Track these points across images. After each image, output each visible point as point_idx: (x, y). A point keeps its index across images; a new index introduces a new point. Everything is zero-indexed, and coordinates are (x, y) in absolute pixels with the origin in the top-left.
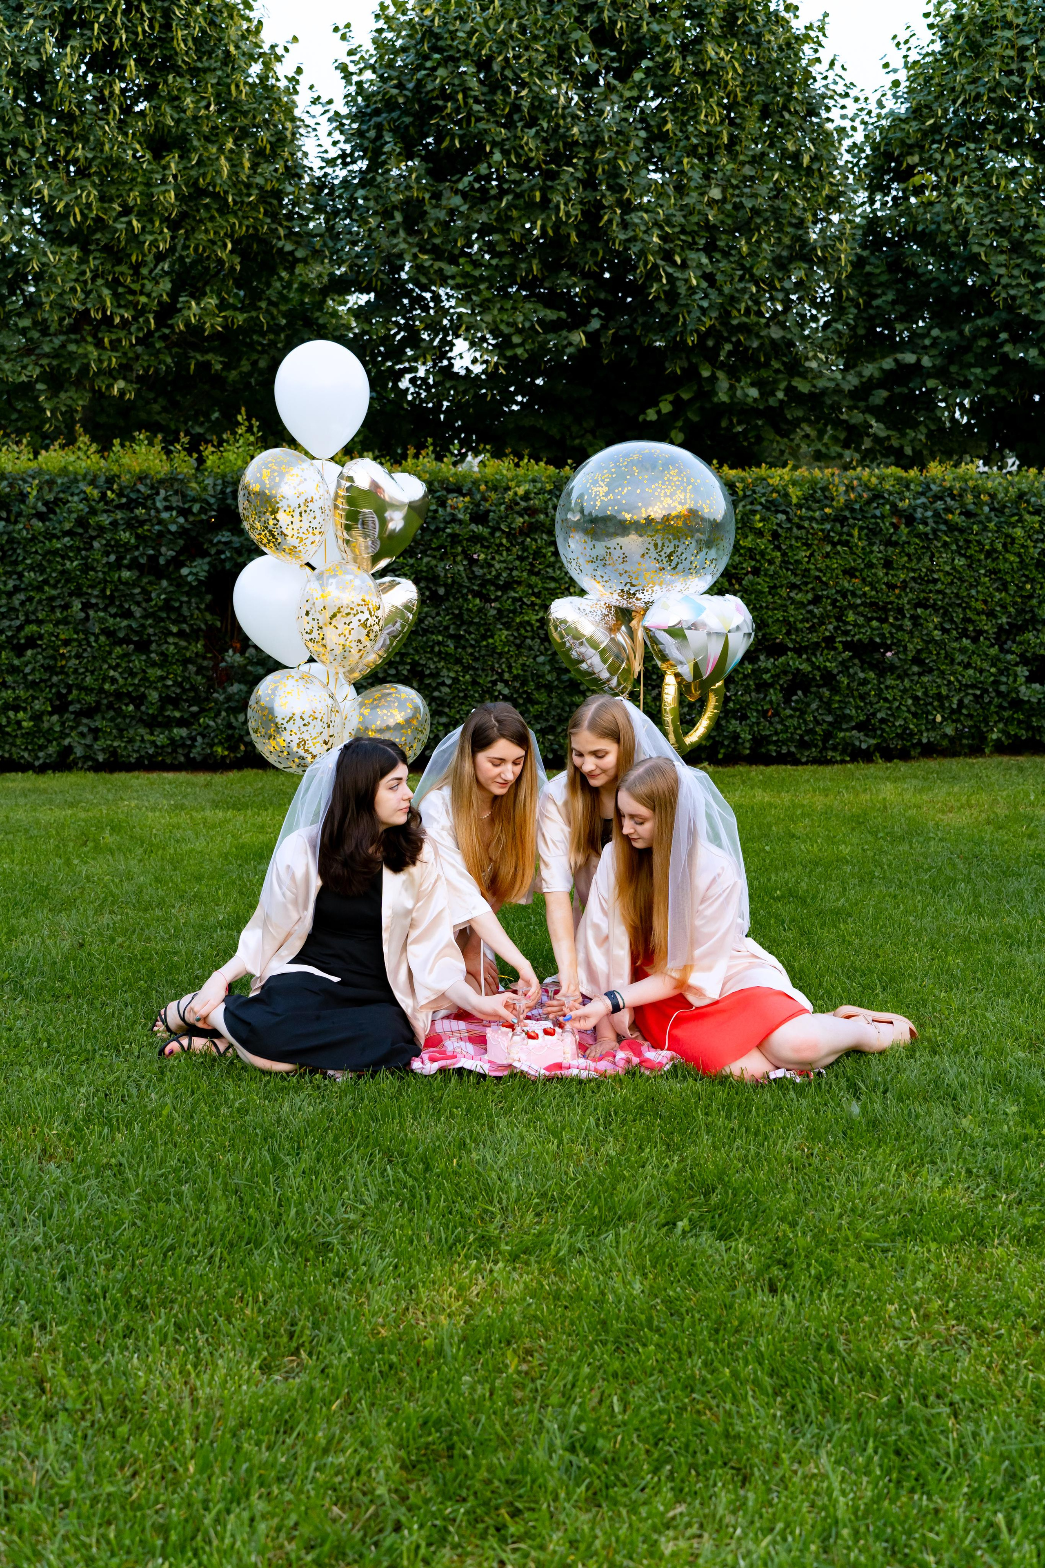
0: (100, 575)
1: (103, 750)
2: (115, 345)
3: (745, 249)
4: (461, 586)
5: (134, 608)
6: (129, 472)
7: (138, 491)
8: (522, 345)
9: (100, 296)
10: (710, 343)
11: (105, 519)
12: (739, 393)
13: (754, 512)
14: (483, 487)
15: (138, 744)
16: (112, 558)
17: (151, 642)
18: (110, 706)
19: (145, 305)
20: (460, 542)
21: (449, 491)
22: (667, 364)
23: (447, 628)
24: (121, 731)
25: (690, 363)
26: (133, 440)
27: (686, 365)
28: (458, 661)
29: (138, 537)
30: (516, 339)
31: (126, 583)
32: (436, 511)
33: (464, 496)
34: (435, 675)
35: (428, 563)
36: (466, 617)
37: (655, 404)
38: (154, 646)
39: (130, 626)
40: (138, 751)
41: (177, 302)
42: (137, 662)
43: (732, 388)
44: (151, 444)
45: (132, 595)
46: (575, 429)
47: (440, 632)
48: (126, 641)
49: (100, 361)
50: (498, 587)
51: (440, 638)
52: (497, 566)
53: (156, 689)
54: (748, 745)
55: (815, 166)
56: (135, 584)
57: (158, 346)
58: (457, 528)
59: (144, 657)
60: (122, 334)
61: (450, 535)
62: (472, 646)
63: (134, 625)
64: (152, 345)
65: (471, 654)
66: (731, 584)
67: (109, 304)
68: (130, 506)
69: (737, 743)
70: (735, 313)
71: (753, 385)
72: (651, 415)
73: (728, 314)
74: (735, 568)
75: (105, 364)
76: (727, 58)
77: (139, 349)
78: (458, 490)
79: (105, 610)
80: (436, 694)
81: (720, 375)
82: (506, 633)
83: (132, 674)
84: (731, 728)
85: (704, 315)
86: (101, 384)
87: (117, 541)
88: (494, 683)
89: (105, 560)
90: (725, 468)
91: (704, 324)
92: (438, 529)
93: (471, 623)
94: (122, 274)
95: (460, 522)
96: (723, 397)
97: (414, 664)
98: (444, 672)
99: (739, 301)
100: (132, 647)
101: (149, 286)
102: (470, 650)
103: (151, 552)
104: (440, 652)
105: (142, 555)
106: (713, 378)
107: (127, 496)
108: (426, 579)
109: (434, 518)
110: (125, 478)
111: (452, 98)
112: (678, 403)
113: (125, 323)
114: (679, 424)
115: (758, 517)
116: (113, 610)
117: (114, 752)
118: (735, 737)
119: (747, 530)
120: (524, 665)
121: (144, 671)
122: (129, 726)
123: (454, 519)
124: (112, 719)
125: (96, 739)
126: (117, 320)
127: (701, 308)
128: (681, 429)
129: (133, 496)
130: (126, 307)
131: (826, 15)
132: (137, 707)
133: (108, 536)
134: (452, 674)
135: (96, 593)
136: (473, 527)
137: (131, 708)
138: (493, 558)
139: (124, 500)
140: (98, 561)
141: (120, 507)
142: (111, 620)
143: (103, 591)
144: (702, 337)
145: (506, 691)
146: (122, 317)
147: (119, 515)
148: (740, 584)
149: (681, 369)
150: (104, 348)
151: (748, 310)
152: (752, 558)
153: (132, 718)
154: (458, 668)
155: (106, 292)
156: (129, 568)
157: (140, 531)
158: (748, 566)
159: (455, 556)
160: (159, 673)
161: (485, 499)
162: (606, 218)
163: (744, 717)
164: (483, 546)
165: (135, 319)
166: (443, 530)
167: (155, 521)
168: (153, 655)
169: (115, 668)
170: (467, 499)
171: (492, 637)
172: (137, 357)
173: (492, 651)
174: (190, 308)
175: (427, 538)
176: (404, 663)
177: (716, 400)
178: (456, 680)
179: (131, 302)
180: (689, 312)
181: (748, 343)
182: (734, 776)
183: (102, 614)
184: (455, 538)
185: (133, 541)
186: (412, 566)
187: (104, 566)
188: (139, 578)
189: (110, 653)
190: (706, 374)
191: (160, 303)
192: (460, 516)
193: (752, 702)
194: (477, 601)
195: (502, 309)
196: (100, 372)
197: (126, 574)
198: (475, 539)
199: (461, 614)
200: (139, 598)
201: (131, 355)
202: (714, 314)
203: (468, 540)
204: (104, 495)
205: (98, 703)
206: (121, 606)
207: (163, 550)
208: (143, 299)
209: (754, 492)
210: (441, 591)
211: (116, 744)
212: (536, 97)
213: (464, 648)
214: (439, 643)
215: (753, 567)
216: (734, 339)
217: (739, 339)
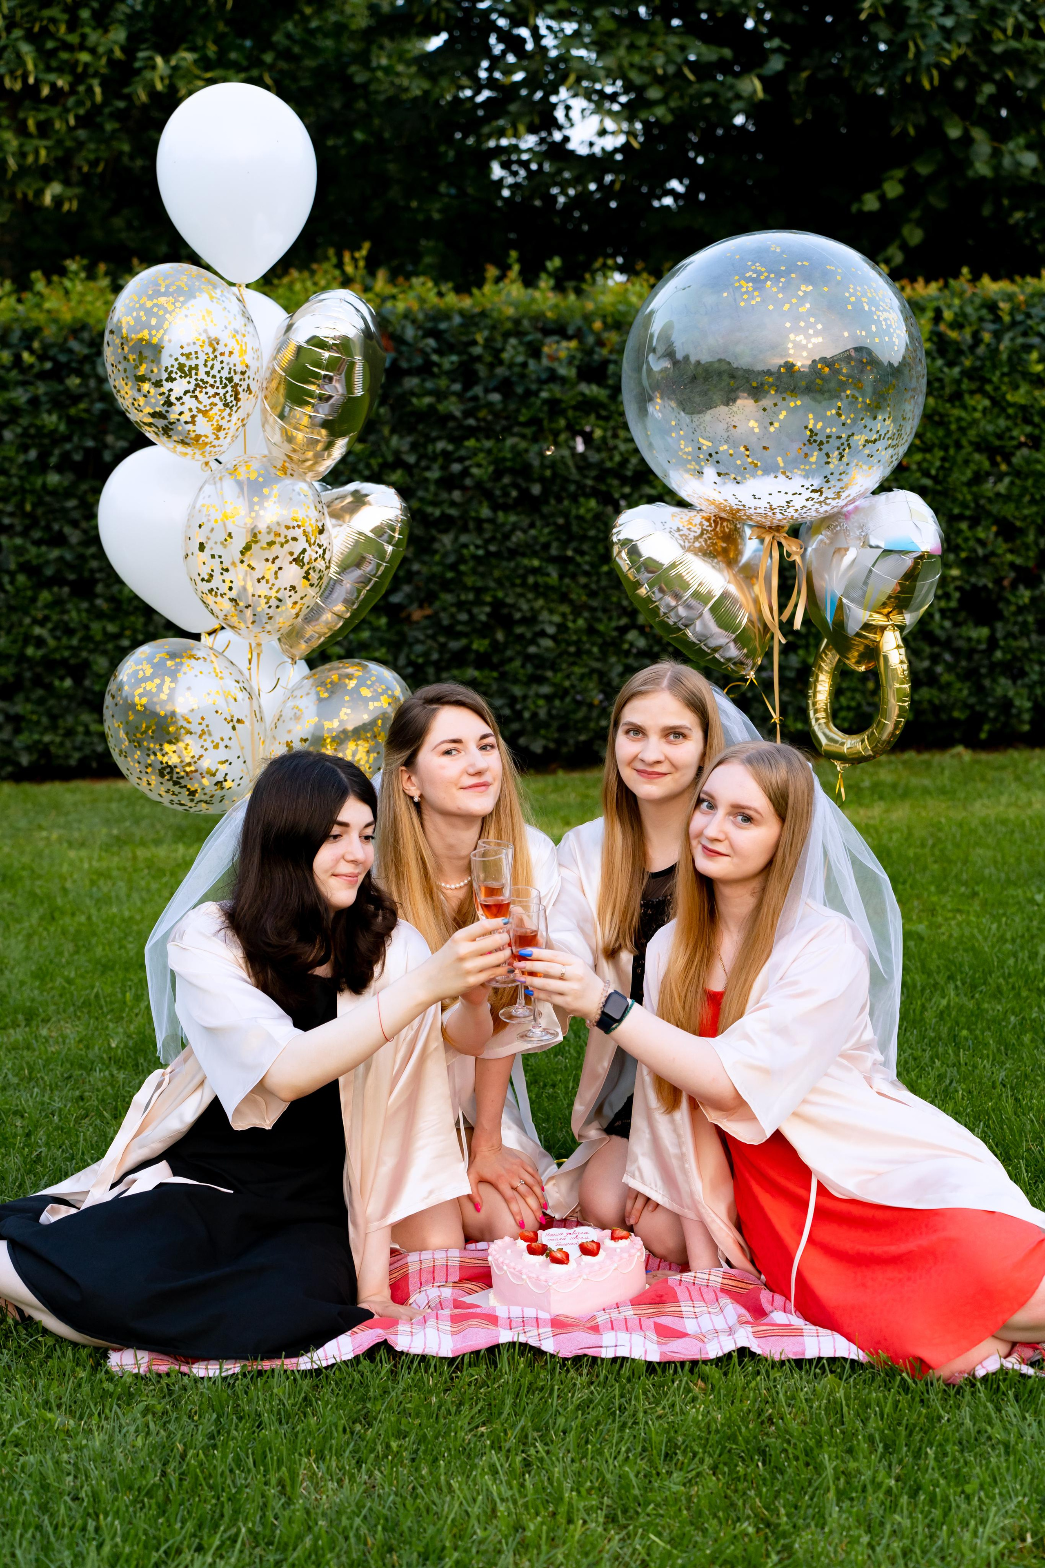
0: (16, 481)
1: (29, 749)
2: (44, 129)
4: (566, 480)
5: (67, 530)
6: (55, 321)
7: (70, 351)
8: (664, 101)
9: (19, 56)
10: (960, 84)
11: (20, 396)
12: (1007, 161)
13: (1028, 348)
14: (598, 325)
15: (79, 738)
16: (33, 454)
17: (95, 582)
18: (38, 681)
19: (86, 65)
20: (563, 413)
21: (547, 332)
22: (893, 121)
23: (546, 546)
24: (54, 718)
25: (930, 119)
26: (63, 272)
27: (923, 121)
28: (564, 598)
29: (71, 421)
30: (654, 93)
31: (53, 493)
32: (524, 365)
33: (569, 338)
34: (531, 620)
35: (513, 448)
36: (575, 528)
37: (875, 185)
38: (100, 588)
39: (61, 559)
40: (79, 749)
41: (135, 59)
42: (74, 615)
43: (996, 154)
44: (91, 276)
45: (64, 511)
47: (535, 554)
48: (57, 580)
49: (23, 155)
50: (624, 481)
51: (536, 563)
53: (104, 653)
54: (1026, 717)
56: (68, 493)
57: (109, 127)
58: (557, 391)
59: (85, 605)
60: (54, 112)
61: (546, 401)
62: (586, 574)
63: (69, 556)
64: (100, 127)
65: (585, 586)
66: (994, 464)
67: (30, 66)
68: (58, 373)
69: (1008, 714)
70: (998, 35)
71: (1029, 147)
72: (871, 203)
73: (988, 38)
74: (1000, 437)
75: (30, 159)
77: (82, 134)
78: (560, 330)
79: (25, 534)
80: (532, 649)
81: (978, 134)
83: (70, 632)
84: (999, 692)
85: (948, 40)
86: (25, 189)
87: (40, 429)
89: (21, 458)
90: (986, 280)
91: (948, 54)
92: (528, 393)
93: (584, 538)
94: (53, 20)
95: (563, 380)
96: (982, 168)
97: (497, 605)
98: (544, 616)
99: (1003, 15)
100: (66, 590)
101: (93, 37)
102: (583, 580)
103: (90, 443)
104: (536, 585)
105: (77, 448)
106: (967, 141)
107: (53, 359)
108: (512, 471)
109: (523, 376)
110: (50, 332)
112: (910, 182)
113: (57, 94)
114: (916, 214)
115: (1035, 355)
116: (37, 534)
117: (44, 751)
118: (1006, 705)
119: (1018, 377)
121: (87, 628)
122: (67, 710)
123: (553, 377)
124: (41, 702)
125: (17, 731)
126: (46, 91)
127: (942, 28)
128: (919, 223)
129: (63, 358)
130: (60, 70)
132: (78, 682)
133: (24, 421)
134: (557, 619)
135: (9, 508)
136: (584, 388)
137: (68, 683)
138: (615, 436)
139: (48, 365)
140: (11, 460)
141: (43, 376)
142: (33, 550)
143: (20, 506)
144: (948, 75)
146: (53, 86)
147: (41, 389)
148: (1009, 463)
149: (916, 127)
150: (29, 135)
151: (1019, 30)
152: (1027, 421)
153: (70, 697)
154: (565, 608)
155: (26, 49)
156: (59, 469)
157: (72, 411)
158: (1020, 434)
160: (111, 628)
161: (600, 343)
163: (1023, 674)
164: (599, 417)
165: (73, 86)
166: (536, 394)
167: (95, 395)
168: (99, 602)
169: (42, 623)
170: (573, 344)
172: (81, 145)
174: (154, 67)
175: (512, 407)
176: (481, 603)
177: (970, 173)
178: (562, 627)
179: (66, 62)
180: (924, 37)
181: (1019, 82)
182: (1002, 768)
183: (18, 541)
184: (554, 405)
185: (62, 427)
186: (489, 452)
187: (21, 467)
188: (74, 485)
189: (34, 600)
190: (954, 133)
191: (112, 62)
192: (562, 371)
193: (1032, 649)
194: (593, 503)
195: (632, 47)
196: (23, 171)
197: (53, 479)
198: (587, 406)
199: (568, 524)
200: (76, 515)
201: (69, 143)
202: (965, 38)
203: (575, 408)
204: (18, 358)
205: (18, 677)
206: (48, 528)
207: (110, 439)
208: (84, 57)
209: (1029, 316)
210: (536, 489)
211: (47, 738)
213: (573, 577)
214: (535, 571)
215: (1029, 436)
216: (997, 77)
217: (1006, 77)
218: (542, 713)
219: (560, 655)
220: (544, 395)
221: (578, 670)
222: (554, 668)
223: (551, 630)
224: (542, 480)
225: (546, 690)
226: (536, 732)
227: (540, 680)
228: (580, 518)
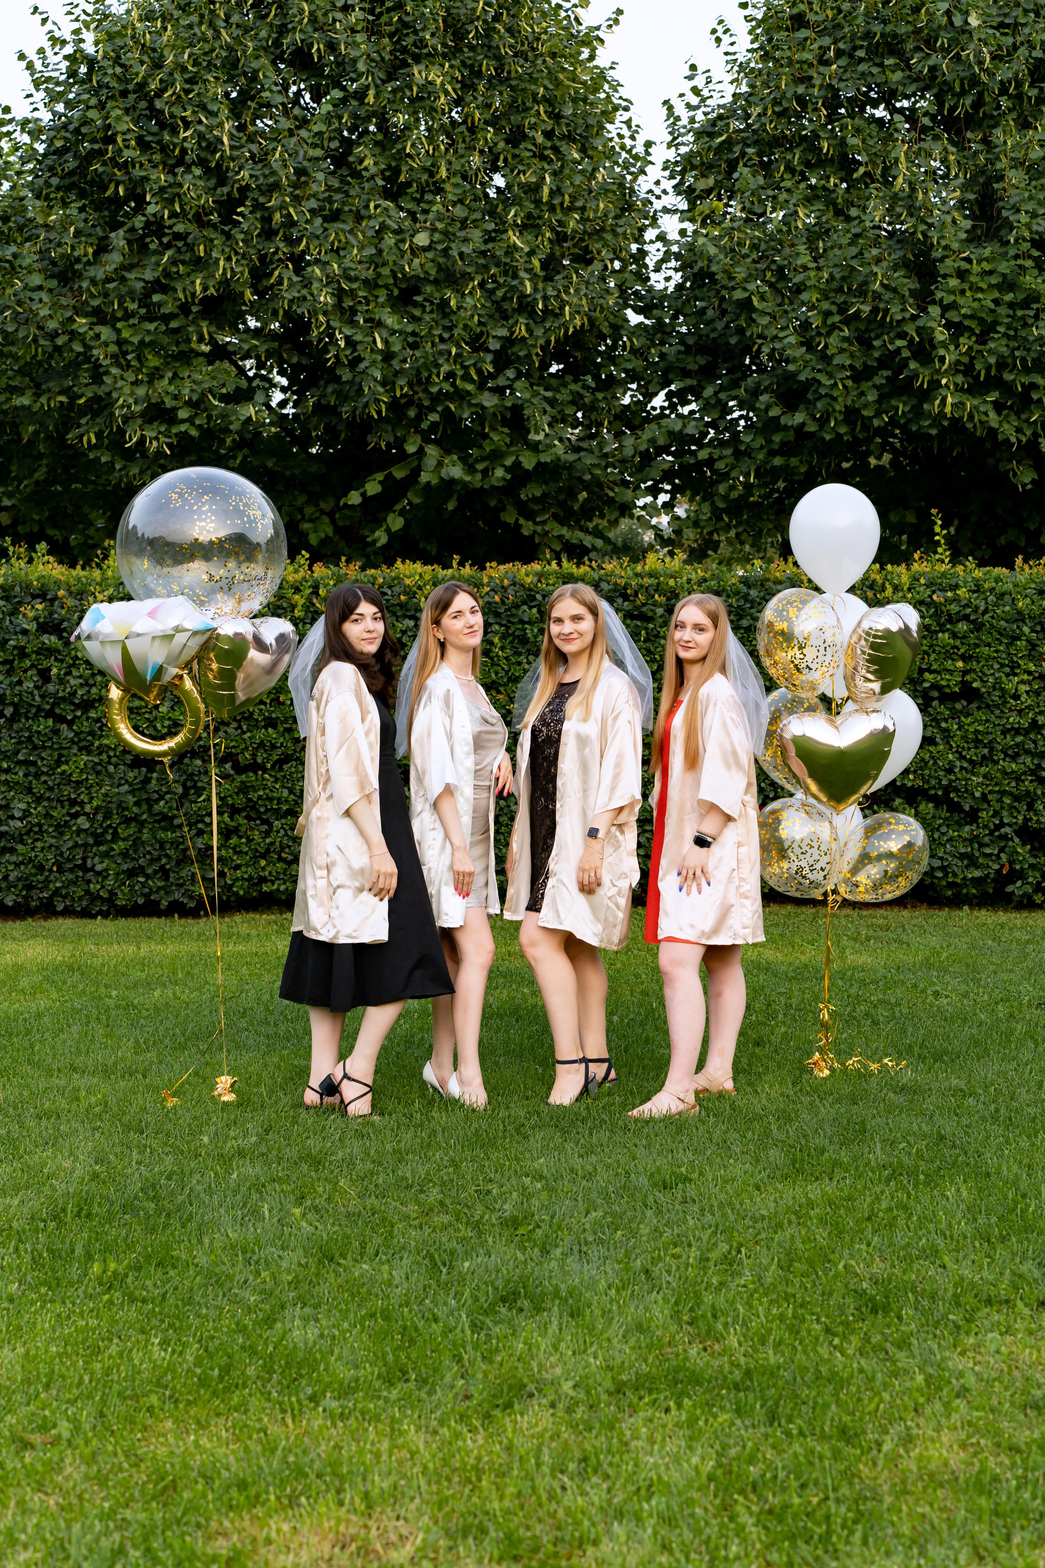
3: (453, 303)
10: (412, 413)
20: (27, 656)
22: (369, 438)
23: (17, 753)
25: (396, 437)
27: (391, 439)
28: (29, 790)
37: (360, 485)
43: (439, 465)
46: (309, 510)
52: (73, 682)
55: (556, 201)
58: (23, 640)
61: (15, 647)
62: (47, 774)
65: (45, 782)
70: (435, 379)
72: (354, 498)
76: (439, 81)
81: (432, 451)
82: (85, 758)
88: (75, 816)
93: (44, 748)
96: (428, 476)
106: (420, 454)
111: (112, 140)
112: (388, 483)
114: (396, 506)
120: (106, 795)
131: (619, 12)
134: (23, 806)
136: (45, 638)
138: (69, 673)
145: (87, 825)
149: (385, 443)
151: (451, 376)
154: (29, 799)
159: (25, 671)
162: (276, 273)
164: (56, 660)
171: (67, 763)
173: (67, 778)
178: (26, 813)
181: (458, 413)
190: (411, 449)
194: (50, 722)
198: (49, 652)
202: (404, 382)
212: (201, 136)
213: (37, 776)
216: (439, 409)
217: (448, 408)
218: (12, 877)
219: (28, 833)
220: (12, 643)
221: (39, 844)
222: (22, 842)
223: (18, 814)
224: (12, 703)
225: (14, 858)
226: (9, 888)
227: (12, 851)
228: (39, 733)
